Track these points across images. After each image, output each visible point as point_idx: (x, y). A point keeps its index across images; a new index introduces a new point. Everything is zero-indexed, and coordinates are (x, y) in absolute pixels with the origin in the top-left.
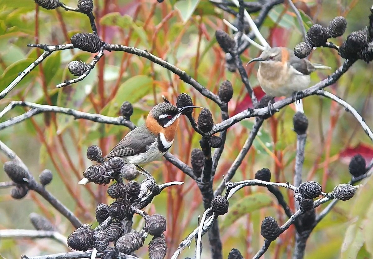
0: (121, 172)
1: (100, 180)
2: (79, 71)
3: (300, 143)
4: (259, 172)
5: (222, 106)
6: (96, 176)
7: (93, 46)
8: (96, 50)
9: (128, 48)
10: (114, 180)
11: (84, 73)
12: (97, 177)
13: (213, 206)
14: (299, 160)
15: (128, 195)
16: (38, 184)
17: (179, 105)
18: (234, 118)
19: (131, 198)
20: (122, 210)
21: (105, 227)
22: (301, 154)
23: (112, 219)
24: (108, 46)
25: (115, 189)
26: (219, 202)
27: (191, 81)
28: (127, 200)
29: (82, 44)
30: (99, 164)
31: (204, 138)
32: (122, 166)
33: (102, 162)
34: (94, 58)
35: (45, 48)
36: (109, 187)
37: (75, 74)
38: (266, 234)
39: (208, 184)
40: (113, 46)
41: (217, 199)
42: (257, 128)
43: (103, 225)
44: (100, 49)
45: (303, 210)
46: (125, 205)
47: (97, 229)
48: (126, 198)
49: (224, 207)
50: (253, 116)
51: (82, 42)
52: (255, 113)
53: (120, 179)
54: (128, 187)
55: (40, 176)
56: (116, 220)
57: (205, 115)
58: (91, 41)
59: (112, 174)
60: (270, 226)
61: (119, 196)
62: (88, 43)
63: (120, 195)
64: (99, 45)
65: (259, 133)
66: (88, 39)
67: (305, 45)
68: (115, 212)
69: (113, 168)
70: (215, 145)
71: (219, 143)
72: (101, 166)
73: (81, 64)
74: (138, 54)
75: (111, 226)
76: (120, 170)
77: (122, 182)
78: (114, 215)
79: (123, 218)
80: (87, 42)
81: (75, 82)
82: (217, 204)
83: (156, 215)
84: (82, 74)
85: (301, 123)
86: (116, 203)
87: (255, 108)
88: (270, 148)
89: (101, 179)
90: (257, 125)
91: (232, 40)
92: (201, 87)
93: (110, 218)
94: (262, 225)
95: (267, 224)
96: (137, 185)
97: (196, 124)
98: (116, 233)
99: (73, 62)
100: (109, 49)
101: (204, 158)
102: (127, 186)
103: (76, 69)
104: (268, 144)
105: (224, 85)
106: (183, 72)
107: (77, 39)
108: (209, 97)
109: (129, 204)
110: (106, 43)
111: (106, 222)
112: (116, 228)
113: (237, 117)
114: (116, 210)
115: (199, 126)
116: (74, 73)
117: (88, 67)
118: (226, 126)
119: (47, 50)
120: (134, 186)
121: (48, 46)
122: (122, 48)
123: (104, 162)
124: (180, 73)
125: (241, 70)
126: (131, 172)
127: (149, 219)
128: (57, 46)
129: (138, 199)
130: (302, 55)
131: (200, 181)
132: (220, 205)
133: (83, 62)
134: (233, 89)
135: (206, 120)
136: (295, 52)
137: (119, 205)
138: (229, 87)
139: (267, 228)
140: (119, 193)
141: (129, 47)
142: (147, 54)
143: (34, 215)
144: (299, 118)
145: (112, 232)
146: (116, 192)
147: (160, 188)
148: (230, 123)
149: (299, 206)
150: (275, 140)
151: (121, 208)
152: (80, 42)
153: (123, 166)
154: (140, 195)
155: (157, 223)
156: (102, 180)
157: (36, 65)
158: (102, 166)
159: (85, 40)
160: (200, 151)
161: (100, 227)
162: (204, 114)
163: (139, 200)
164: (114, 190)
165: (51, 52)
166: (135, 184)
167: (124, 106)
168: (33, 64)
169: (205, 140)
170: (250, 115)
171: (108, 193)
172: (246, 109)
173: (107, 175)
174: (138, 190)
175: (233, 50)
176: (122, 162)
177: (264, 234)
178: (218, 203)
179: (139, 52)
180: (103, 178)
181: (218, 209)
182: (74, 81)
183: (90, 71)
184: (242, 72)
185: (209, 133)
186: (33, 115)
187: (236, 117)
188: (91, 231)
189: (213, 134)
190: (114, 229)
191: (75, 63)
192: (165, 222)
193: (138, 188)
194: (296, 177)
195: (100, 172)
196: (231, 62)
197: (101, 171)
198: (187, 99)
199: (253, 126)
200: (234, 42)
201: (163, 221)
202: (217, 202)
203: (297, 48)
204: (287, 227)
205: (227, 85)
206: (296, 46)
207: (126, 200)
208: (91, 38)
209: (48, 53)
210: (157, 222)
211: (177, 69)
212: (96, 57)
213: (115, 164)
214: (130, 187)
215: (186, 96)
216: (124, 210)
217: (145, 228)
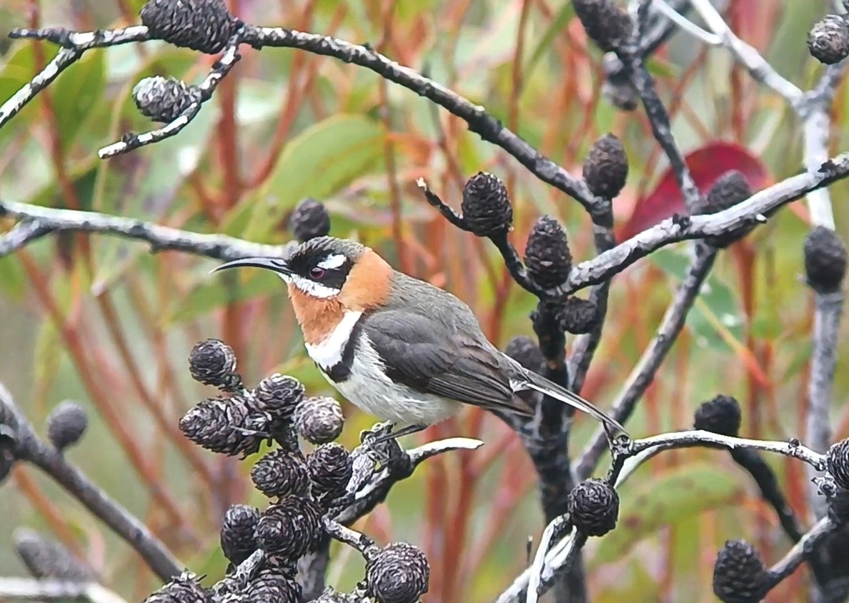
0: (294, 418)
1: (229, 442)
2: (165, 106)
3: (824, 319)
4: (706, 406)
5: (598, 210)
6: (219, 430)
7: (209, 32)
8: (218, 44)
9: (314, 40)
10: (274, 441)
11: (180, 112)
12: (220, 433)
13: (572, 511)
14: (821, 372)
15: (313, 486)
16: (43, 442)
17: (470, 207)
18: (632, 243)
19: (323, 495)
20: (296, 530)
21: (245, 581)
22: (828, 353)
23: (266, 555)
24: (251, 33)
25: (274, 470)
26: (591, 499)
27: (502, 135)
28: (313, 499)
29: (172, 26)
30: (225, 395)
31: (544, 305)
32: (296, 401)
33: (236, 388)
34: (212, 70)
35: (62, 40)
36: (258, 463)
37: (155, 117)
38: (728, 590)
39: (553, 441)
40: (267, 31)
41: (585, 488)
42: (700, 275)
43: (238, 574)
44: (229, 42)
45: (838, 520)
46: (305, 516)
47: (221, 586)
48: (310, 494)
49: (605, 514)
50: (690, 236)
51: (175, 22)
52: (693, 229)
53: (292, 439)
54: (314, 461)
55: (48, 420)
56: (277, 559)
57: (545, 238)
58: (200, 18)
59: (267, 424)
60: (741, 567)
61: (287, 489)
62: (194, 23)
63: (291, 486)
64: (225, 29)
65: (705, 288)
66: (192, 11)
67: (841, 24)
68: (276, 537)
69: (269, 407)
70: (576, 325)
71: (591, 318)
72: (233, 399)
73: (171, 87)
74: (341, 56)
75: (263, 577)
76: (292, 412)
77: (297, 446)
78: (273, 544)
79: (298, 554)
80: (190, 20)
81: (156, 139)
82: (583, 504)
83: (399, 546)
84: (177, 117)
85: (825, 262)
86: (278, 511)
87: (694, 215)
88: (734, 330)
89: (234, 440)
90: (700, 267)
91: (621, 15)
92: (532, 153)
93: (259, 553)
94: (716, 566)
95: (731, 563)
96: (342, 454)
97: (519, 264)
98: (276, 598)
99: (149, 82)
100: (256, 43)
101: (543, 365)
102: (314, 458)
103: (158, 100)
104: (730, 320)
105: (600, 148)
106: (480, 109)
107: (158, 13)
108: (558, 184)
109: (317, 511)
110: (246, 25)
111: (248, 565)
112: (279, 584)
113: (641, 241)
114: (278, 531)
115: (531, 270)
116: (152, 112)
117: (194, 96)
118: (610, 269)
119: (69, 45)
120: (331, 458)
121: (71, 34)
122: (296, 37)
123: (241, 388)
124: (470, 112)
125: (649, 103)
126: (324, 421)
127: (378, 556)
128: (99, 35)
129: (345, 497)
130: (831, 52)
131: (530, 432)
132: (594, 506)
133: (177, 81)
134: (627, 160)
135: (549, 251)
136: (811, 43)
137: (287, 515)
138: (616, 153)
139: (731, 573)
140: (286, 481)
141: (318, 37)
142: (371, 57)
143: (26, 536)
144: (821, 246)
145: (267, 595)
146: (278, 477)
147: (412, 458)
148: (622, 260)
149: (825, 508)
150: (749, 307)
151: (295, 525)
152: (169, 21)
153: (301, 400)
154: (352, 485)
155: (401, 571)
156: (237, 443)
157: (36, 90)
158: (236, 399)
159: (183, 17)
160: (532, 343)
161: (230, 581)
162: (543, 233)
163: (348, 502)
164: (272, 472)
165: (79, 52)
166: (334, 451)
167: (303, 213)
168: (28, 86)
169: (547, 311)
170: (680, 235)
171: (254, 480)
172: (666, 218)
173: (250, 428)
174: (344, 470)
175: (623, 43)
176: (297, 388)
177: (723, 590)
178: (586, 501)
179: (345, 50)
180: (240, 437)
181: (588, 518)
182: (151, 138)
183: (198, 108)
184: (654, 110)
185: (558, 289)
186: (28, 240)
187: (639, 242)
188: (201, 594)
189: (571, 292)
190: (271, 586)
191: (155, 83)
192: (424, 568)
193: (345, 465)
194: (811, 419)
195: (230, 418)
196: (621, 78)
197: (232, 415)
198: (493, 192)
199: (688, 270)
200: (626, 20)
201: (420, 564)
202: (583, 497)
203: (817, 32)
204: (789, 570)
205: (611, 147)
206: (812, 27)
207: (309, 500)
208: (200, 10)
209: (71, 57)
210: (400, 568)
211: (461, 100)
212: (217, 66)
213: (275, 396)
214: (320, 461)
215: (489, 181)
216: (304, 531)
217: (364, 583)
